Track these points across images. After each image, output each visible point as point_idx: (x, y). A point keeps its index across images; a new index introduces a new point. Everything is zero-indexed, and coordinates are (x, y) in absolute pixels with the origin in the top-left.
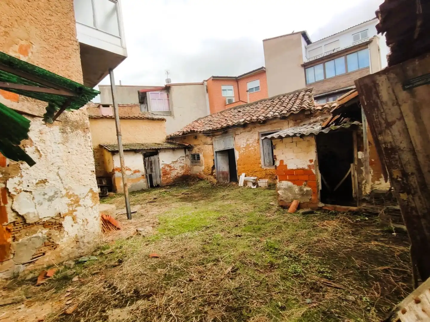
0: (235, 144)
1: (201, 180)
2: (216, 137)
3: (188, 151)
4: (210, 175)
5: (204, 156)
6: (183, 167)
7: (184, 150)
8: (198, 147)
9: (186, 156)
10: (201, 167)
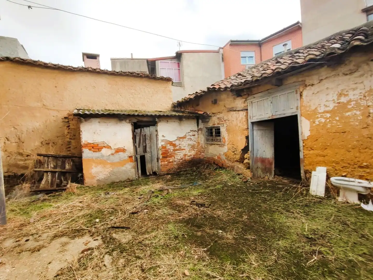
0: (301, 106)
1: (220, 168)
2: (255, 96)
3: (202, 122)
4: (237, 161)
5: (228, 130)
6: (193, 147)
7: (196, 121)
8: (218, 116)
9: (198, 130)
10: (221, 148)
